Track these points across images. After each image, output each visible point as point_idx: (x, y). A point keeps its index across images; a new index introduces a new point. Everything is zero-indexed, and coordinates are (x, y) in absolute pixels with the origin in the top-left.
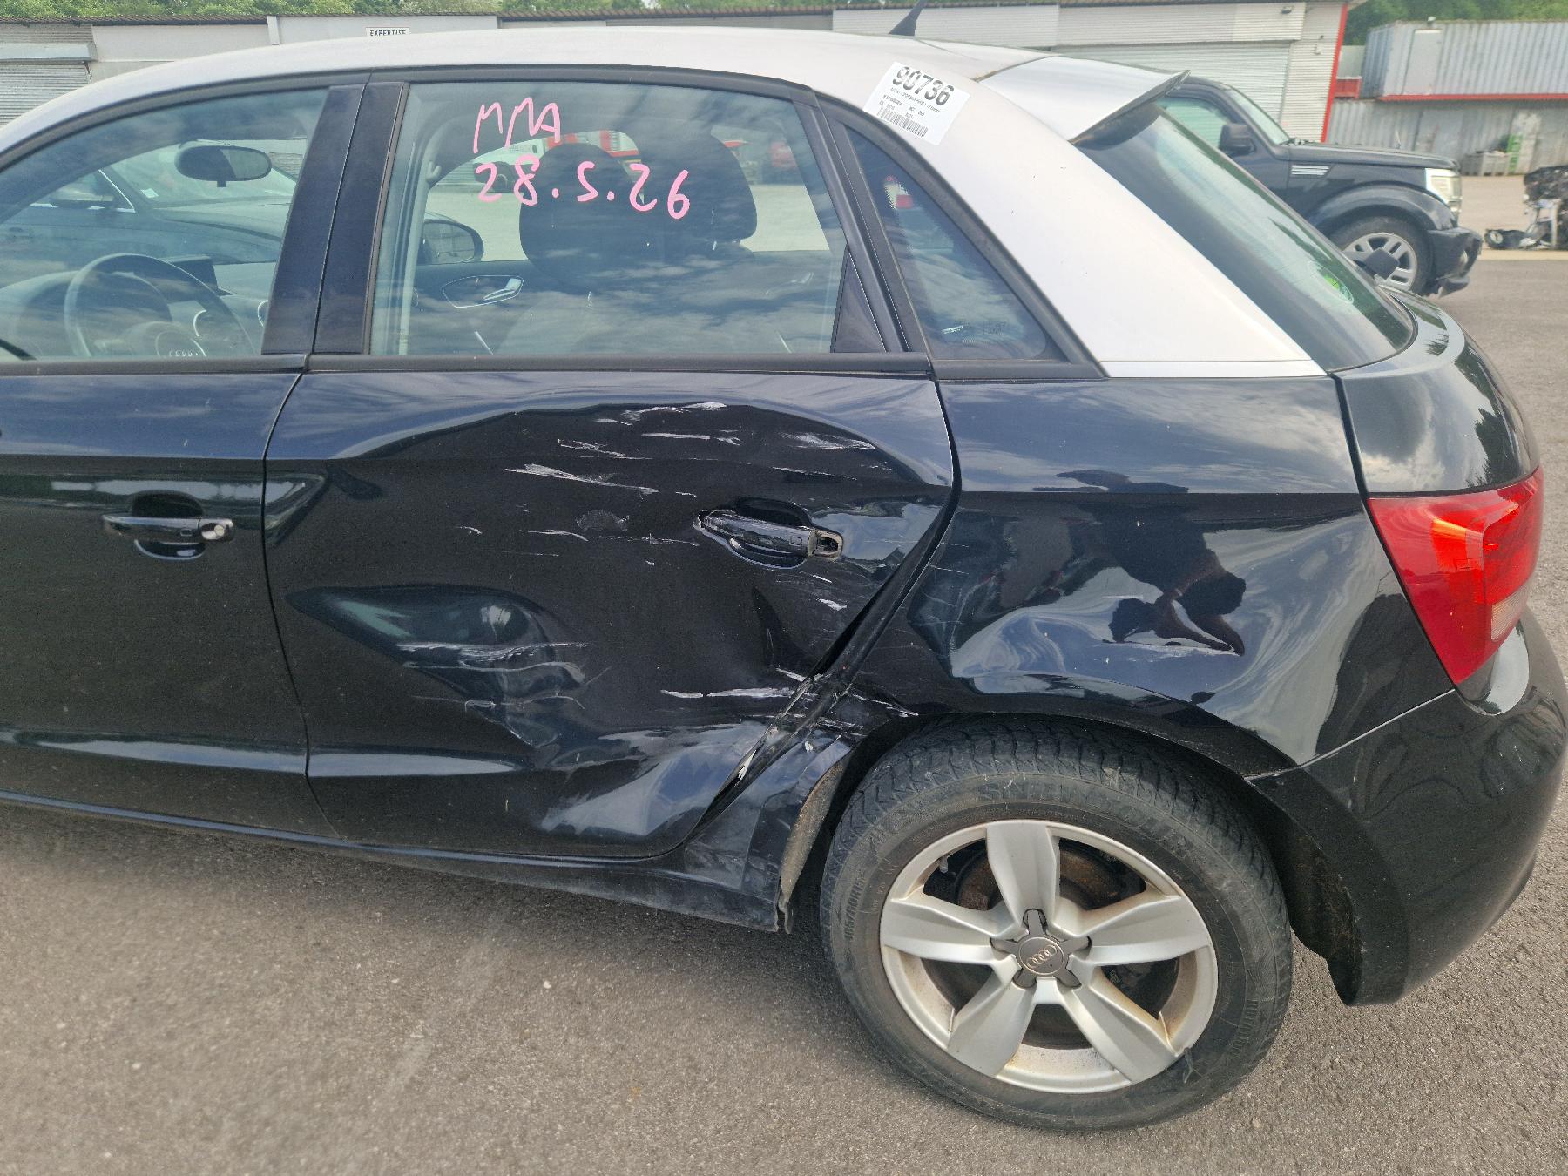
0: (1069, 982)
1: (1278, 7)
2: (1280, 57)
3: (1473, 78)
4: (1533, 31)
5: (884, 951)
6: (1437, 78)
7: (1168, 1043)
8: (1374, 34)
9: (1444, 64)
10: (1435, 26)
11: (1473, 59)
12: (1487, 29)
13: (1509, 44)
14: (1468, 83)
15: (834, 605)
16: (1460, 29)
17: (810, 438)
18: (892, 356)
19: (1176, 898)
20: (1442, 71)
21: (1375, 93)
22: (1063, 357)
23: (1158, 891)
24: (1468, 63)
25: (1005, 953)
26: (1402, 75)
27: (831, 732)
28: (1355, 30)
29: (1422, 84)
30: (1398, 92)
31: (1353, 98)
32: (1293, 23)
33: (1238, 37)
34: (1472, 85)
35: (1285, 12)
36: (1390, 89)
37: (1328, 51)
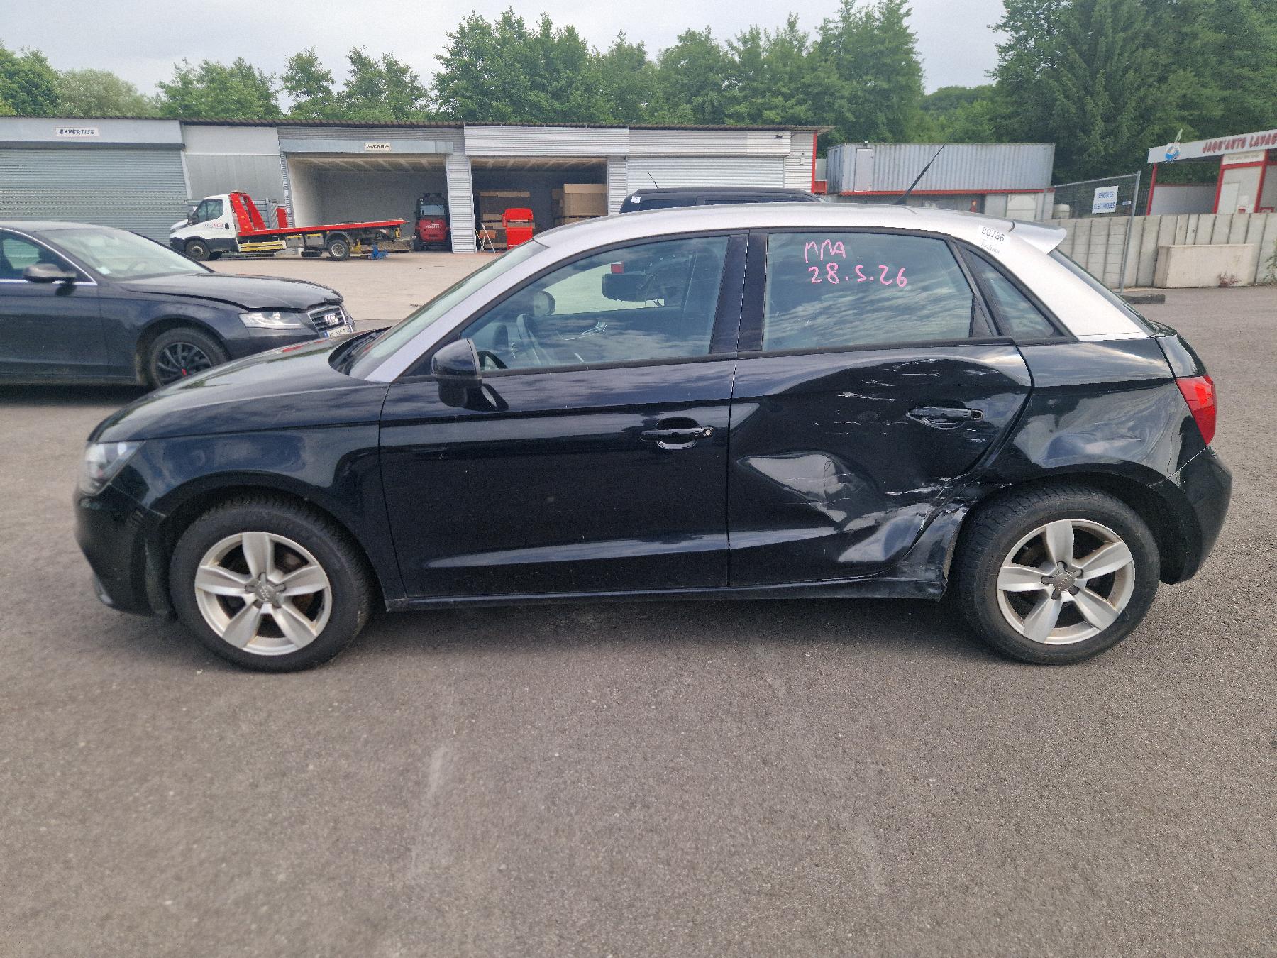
0: (1075, 591)
1: (774, 133)
2: (778, 166)
3: (895, 180)
4: (927, 151)
5: (999, 592)
6: (874, 180)
7: (1115, 609)
8: (831, 151)
9: (877, 171)
10: (869, 146)
11: (894, 168)
12: (900, 149)
13: (914, 159)
14: (892, 183)
15: (978, 441)
16: (883, 148)
17: (972, 371)
18: (995, 338)
19: (1120, 544)
20: (876, 176)
21: (837, 190)
22: (1062, 334)
23: (1111, 542)
24: (891, 172)
25: (1048, 584)
26: (852, 178)
27: (960, 502)
28: (822, 148)
29: (864, 185)
30: (851, 190)
31: (824, 194)
32: (785, 143)
33: (750, 153)
34: (895, 185)
35: (779, 137)
36: (846, 187)
37: (808, 163)
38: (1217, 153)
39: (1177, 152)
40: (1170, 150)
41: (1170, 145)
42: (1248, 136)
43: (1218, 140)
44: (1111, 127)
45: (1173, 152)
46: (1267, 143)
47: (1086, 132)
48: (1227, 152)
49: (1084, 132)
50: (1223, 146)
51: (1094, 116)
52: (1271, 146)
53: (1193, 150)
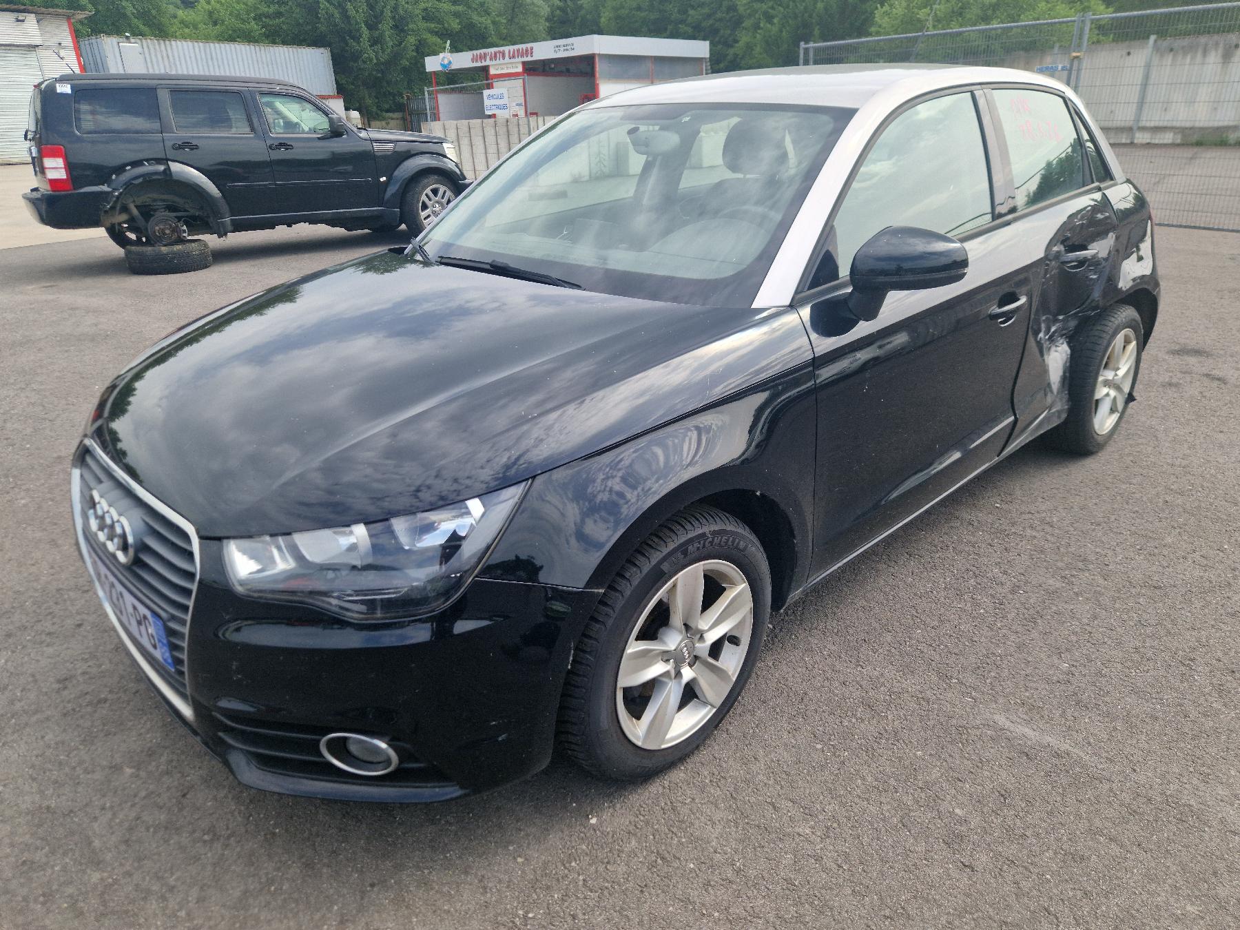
1: (12, 16)
2: (31, 59)
9: (151, 69)
10: (132, 40)
11: (170, 66)
12: (171, 45)
16: (151, 43)
22: (1112, 179)
32: (31, 30)
37: (71, 56)
38: (484, 64)
39: (450, 62)
40: (443, 60)
41: (442, 55)
42: (506, 49)
43: (482, 51)
44: (376, 34)
45: (446, 62)
46: (522, 56)
47: (357, 39)
48: (494, 62)
49: (353, 38)
50: (488, 58)
51: (357, 23)
52: (526, 59)
53: (463, 60)
